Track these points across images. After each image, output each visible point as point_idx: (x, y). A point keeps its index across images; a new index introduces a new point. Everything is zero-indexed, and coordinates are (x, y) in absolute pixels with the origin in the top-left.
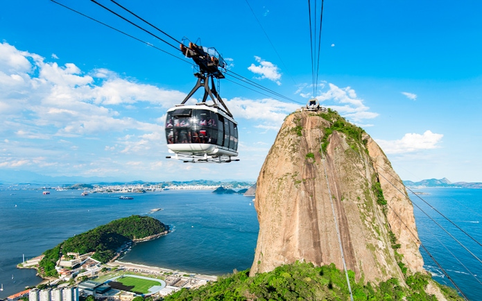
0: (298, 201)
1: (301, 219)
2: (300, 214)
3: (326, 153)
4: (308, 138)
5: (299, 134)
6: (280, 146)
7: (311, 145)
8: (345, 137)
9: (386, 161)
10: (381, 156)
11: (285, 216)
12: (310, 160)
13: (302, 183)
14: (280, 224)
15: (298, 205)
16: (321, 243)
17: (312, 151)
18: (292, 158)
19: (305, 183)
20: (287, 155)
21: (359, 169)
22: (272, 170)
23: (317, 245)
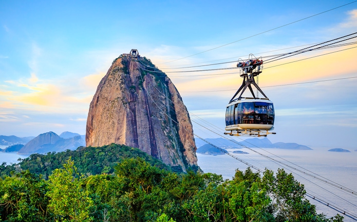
0: (126, 115)
1: (127, 125)
2: (126, 122)
3: (142, 87)
4: (132, 76)
5: (125, 72)
6: (112, 79)
7: (133, 80)
8: (154, 78)
9: (179, 96)
10: (176, 93)
11: (117, 124)
12: (133, 90)
13: (128, 104)
14: (113, 130)
15: (125, 117)
16: (139, 140)
17: (134, 85)
18: (121, 88)
19: (129, 104)
20: (117, 85)
21: (162, 99)
22: (106, 95)
23: (136, 141)
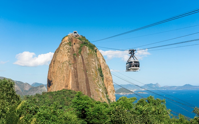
0: (71, 71)
1: (72, 78)
2: (72, 76)
3: (81, 54)
4: (74, 47)
5: (70, 45)
6: (62, 50)
7: (75, 50)
8: (88, 48)
9: (103, 59)
10: (101, 57)
11: (66, 77)
12: (75, 56)
13: (72, 65)
14: (64, 80)
15: (71, 73)
17: (75, 53)
18: (68, 55)
19: (73, 65)
20: (66, 53)
21: (93, 61)
22: (59, 60)
23: (78, 87)
